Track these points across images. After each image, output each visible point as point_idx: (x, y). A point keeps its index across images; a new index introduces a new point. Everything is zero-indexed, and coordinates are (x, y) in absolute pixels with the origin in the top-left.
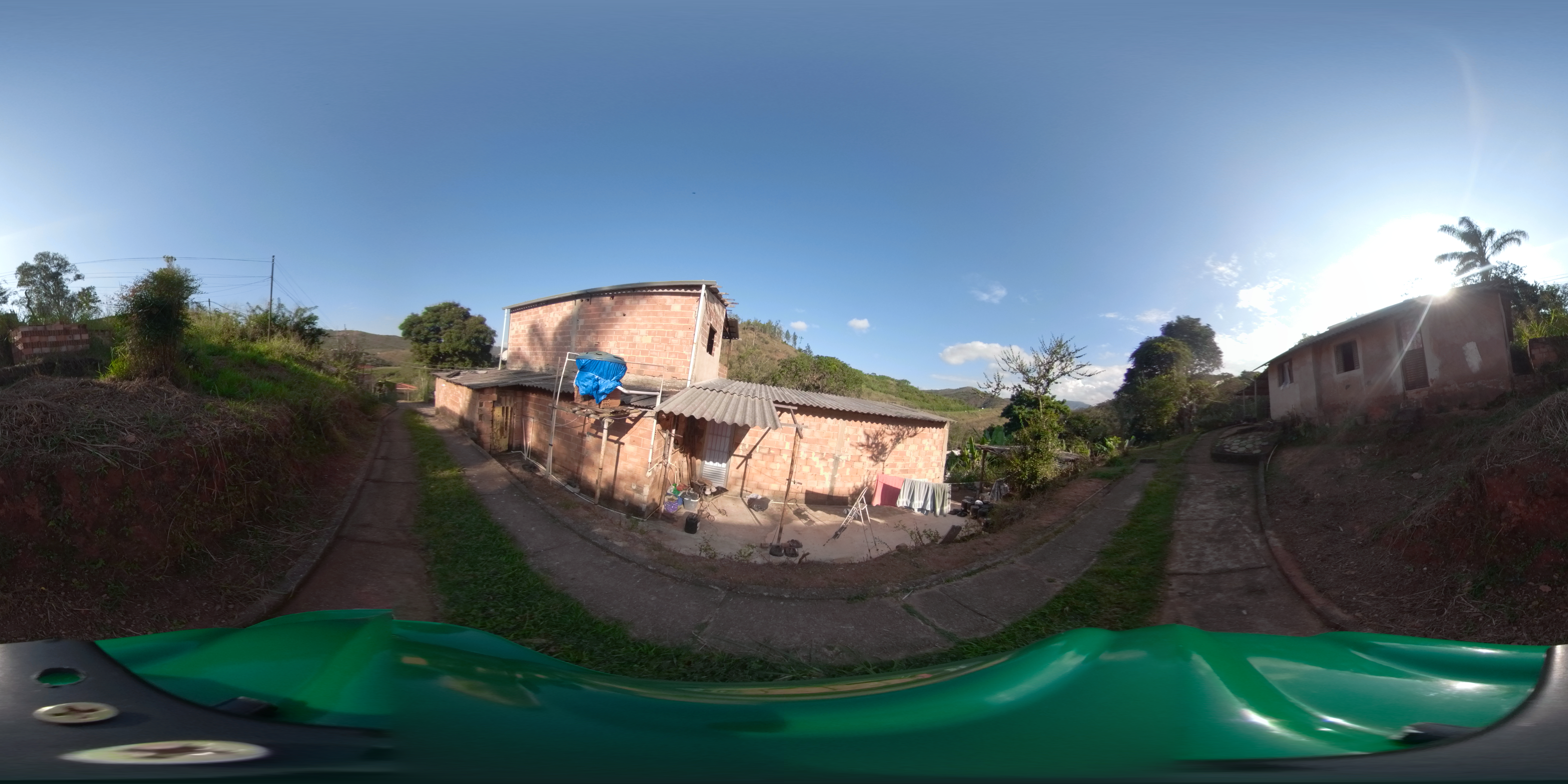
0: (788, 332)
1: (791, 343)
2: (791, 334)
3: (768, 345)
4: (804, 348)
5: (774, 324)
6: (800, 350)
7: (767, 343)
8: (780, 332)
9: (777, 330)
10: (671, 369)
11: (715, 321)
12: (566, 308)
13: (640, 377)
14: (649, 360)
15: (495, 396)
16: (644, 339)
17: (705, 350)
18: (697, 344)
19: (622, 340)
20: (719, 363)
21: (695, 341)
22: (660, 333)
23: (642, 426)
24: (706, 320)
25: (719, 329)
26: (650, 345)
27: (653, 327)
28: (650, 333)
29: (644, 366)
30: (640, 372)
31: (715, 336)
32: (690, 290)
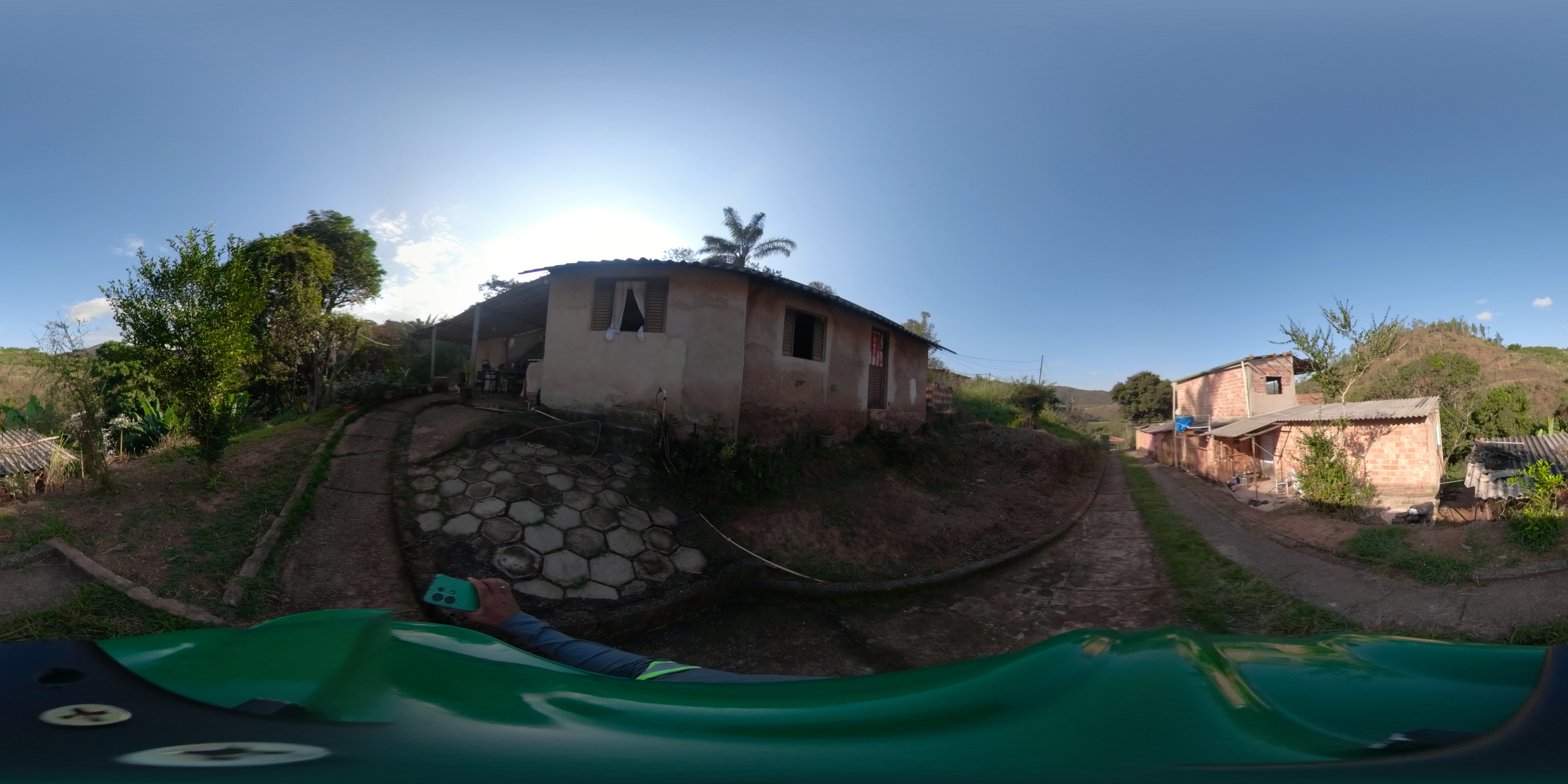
1: (1479, 335)
2: (1478, 326)
4: (1493, 337)
6: (1490, 340)
7: (1455, 341)
8: (1466, 328)
9: (1462, 326)
10: (1243, 410)
11: (1274, 372)
12: (1200, 381)
13: (1232, 417)
14: (1234, 407)
15: (1162, 437)
16: (1231, 396)
17: (1265, 394)
18: (1248, 395)
19: (1223, 398)
20: (1297, 395)
21: (1246, 393)
22: (1236, 392)
23: (1211, 441)
24: (1258, 377)
25: (1284, 375)
26: (1233, 399)
27: (1233, 388)
28: (1232, 392)
29: (1233, 411)
30: (1232, 415)
31: (1282, 380)
32: (1239, 365)
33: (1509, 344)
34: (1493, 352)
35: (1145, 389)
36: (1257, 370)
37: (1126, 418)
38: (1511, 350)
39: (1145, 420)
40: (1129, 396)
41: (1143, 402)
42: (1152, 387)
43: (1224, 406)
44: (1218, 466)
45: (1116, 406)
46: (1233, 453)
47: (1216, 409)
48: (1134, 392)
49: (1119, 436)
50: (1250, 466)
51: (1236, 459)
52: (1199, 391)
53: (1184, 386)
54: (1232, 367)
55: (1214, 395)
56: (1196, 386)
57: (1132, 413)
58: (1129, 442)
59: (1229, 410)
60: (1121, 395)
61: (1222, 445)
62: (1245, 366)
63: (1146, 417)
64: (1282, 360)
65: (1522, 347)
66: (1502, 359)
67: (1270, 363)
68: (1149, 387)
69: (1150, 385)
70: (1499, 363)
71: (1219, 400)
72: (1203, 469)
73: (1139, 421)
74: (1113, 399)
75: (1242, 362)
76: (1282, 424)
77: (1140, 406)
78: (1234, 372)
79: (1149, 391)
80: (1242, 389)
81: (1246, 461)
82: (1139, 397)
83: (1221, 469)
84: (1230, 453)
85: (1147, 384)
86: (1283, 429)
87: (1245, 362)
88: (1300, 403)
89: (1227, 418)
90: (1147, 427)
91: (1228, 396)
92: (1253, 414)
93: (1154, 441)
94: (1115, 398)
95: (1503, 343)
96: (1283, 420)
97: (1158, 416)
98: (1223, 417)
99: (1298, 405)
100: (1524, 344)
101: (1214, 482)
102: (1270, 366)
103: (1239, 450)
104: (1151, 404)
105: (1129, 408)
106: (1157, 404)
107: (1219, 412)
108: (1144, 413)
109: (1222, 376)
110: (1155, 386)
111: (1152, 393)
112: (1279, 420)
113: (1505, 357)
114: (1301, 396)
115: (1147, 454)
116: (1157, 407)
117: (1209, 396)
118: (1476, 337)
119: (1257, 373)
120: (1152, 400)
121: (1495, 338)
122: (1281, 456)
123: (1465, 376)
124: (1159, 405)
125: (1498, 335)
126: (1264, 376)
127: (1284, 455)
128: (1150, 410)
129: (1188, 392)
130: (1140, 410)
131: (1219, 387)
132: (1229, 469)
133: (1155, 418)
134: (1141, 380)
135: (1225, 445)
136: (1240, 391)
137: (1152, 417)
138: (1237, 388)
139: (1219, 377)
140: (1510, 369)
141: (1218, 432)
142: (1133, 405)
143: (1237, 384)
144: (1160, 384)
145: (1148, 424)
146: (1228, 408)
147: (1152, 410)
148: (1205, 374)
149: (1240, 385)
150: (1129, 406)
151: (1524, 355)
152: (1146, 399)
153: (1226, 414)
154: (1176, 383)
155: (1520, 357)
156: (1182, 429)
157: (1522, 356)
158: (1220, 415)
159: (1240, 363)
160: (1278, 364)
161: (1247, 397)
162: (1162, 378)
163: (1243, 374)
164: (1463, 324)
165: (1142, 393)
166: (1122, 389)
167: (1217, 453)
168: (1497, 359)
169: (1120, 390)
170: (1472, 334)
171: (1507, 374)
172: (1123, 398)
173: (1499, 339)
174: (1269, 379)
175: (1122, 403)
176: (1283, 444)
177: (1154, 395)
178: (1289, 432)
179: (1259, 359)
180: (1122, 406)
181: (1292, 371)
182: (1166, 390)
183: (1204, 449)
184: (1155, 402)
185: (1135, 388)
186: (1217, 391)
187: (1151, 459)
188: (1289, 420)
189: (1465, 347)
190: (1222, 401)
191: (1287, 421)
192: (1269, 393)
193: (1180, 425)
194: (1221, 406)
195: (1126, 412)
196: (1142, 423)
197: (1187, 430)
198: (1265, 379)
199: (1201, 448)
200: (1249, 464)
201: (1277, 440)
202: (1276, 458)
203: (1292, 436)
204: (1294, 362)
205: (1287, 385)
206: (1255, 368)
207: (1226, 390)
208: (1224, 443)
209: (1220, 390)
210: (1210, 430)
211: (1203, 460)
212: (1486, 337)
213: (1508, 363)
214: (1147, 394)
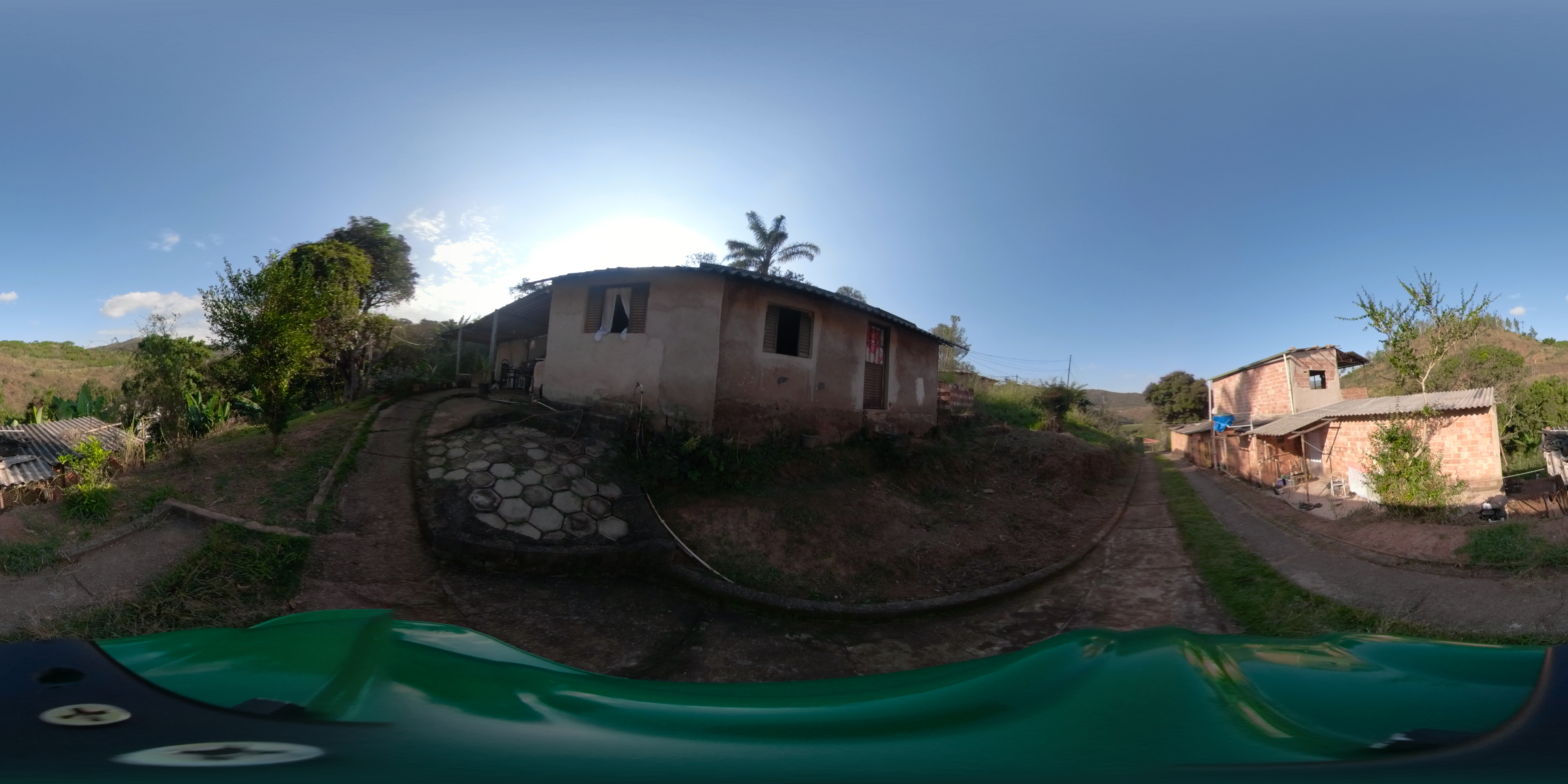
0: (1507, 319)
1: (1513, 330)
2: (1512, 321)
3: (1491, 337)
4: (1528, 332)
5: (1492, 315)
6: (1524, 334)
7: (1489, 335)
8: (1500, 322)
9: (1497, 321)
10: (1286, 407)
11: (1318, 365)
12: (1237, 378)
13: (1274, 415)
14: (1276, 404)
15: (1199, 437)
16: (1272, 392)
17: (1309, 389)
18: (1291, 390)
19: (1263, 394)
20: (1341, 390)
21: (1290, 389)
22: (1277, 387)
23: (1254, 441)
24: (1301, 371)
25: (1327, 368)
26: (1274, 395)
27: (1274, 384)
28: (1273, 388)
29: (1274, 408)
30: (1273, 412)
31: (1326, 374)
32: (1281, 359)
33: (1543, 338)
34: (1528, 346)
35: (1179, 389)
36: (1300, 363)
37: (1161, 419)
38: (1546, 345)
39: (1180, 421)
40: (1162, 396)
41: (1177, 402)
42: (1186, 386)
43: (1265, 403)
44: (1262, 467)
45: (1150, 407)
46: (1277, 452)
47: (1255, 406)
48: (1167, 393)
49: (1153, 438)
50: (1296, 466)
51: (1281, 459)
52: (1236, 388)
53: (1220, 384)
54: (1273, 361)
55: (1253, 392)
56: (1233, 383)
57: (1166, 414)
58: (1164, 443)
59: (1271, 407)
60: (1154, 396)
61: (1266, 445)
62: (1288, 359)
63: (1182, 418)
64: (1325, 353)
65: (1557, 341)
66: (1537, 353)
67: (1314, 356)
68: (1183, 387)
69: (1184, 385)
70: (1534, 357)
71: (1259, 397)
72: (1245, 471)
73: (1174, 422)
74: (1146, 400)
75: (1284, 355)
76: (1332, 419)
77: (1174, 406)
78: (1275, 367)
79: (1183, 391)
80: (1285, 384)
81: (1291, 461)
82: (1173, 397)
83: (1265, 470)
84: (1274, 453)
85: (1181, 384)
86: (1332, 425)
87: (1287, 355)
88: (1345, 397)
89: (1268, 416)
90: (1182, 427)
91: (1269, 392)
92: (1297, 411)
93: (1190, 442)
94: (1149, 399)
95: (1537, 337)
96: (1332, 416)
97: (1193, 416)
98: (1264, 415)
99: (1342, 400)
100: (1559, 338)
101: (1258, 485)
102: (1313, 359)
103: (1283, 450)
104: (1186, 404)
105: (1163, 408)
106: (1192, 404)
107: (1259, 409)
108: (1179, 413)
109: (1261, 372)
110: (1189, 386)
111: (1187, 393)
112: (1328, 416)
113: (1540, 351)
114: (1345, 391)
115: (1183, 456)
116: (1192, 407)
117: (1248, 393)
118: (1510, 332)
119: (1300, 366)
120: (1187, 400)
121: (1529, 332)
122: (1330, 454)
123: (1510, 369)
124: (1194, 405)
125: (1533, 329)
126: (1308, 370)
127: (1334, 453)
128: (1184, 410)
129: (1224, 391)
130: (1175, 411)
131: (1258, 383)
132: (1274, 470)
133: (1190, 418)
134: (1174, 380)
135: (1268, 445)
136: (1282, 386)
137: (1187, 418)
138: (1279, 383)
139: (1259, 372)
140: (1544, 363)
141: (1261, 430)
142: (1167, 407)
143: (1279, 379)
144: (1195, 384)
145: (1183, 425)
146: (1269, 405)
147: (1187, 410)
148: (1244, 370)
149: (1282, 380)
150: (1162, 407)
151: (1559, 349)
152: (1180, 398)
153: (1267, 411)
154: (1212, 381)
155: (1555, 352)
156: (1221, 428)
157: (1557, 350)
158: (1261, 412)
159: (1282, 356)
160: (1321, 357)
161: (1290, 392)
162: (1196, 378)
163: (1285, 368)
164: (1498, 319)
165: (1176, 393)
166: (1155, 389)
167: (1260, 453)
168: (1532, 353)
169: (1153, 391)
170: (1507, 328)
171: (1542, 368)
172: (1156, 399)
173: (1533, 333)
174: (1313, 373)
175: (1156, 404)
176: (1332, 442)
177: (1189, 394)
178: (1339, 428)
179: (1302, 351)
180: (1156, 407)
181: (1336, 365)
182: (1201, 389)
183: (1246, 449)
184: (1190, 402)
185: (1169, 388)
186: (1257, 387)
187: (1187, 462)
188: (1339, 415)
189: (1499, 342)
190: (1262, 398)
191: (1337, 417)
192: (1312, 389)
193: (1219, 424)
194: (1261, 403)
195: (1160, 413)
196: (1177, 424)
197: (1226, 429)
198: (1308, 373)
199: (1243, 448)
200: (1295, 464)
201: (1326, 437)
202: (1325, 457)
203: (1342, 433)
204: (1337, 355)
205: (1331, 379)
206: (1298, 361)
207: (1266, 385)
208: (1267, 442)
209: (1260, 387)
210: (1252, 428)
211: (1245, 461)
212: (1521, 331)
213: (1543, 357)
214: (1181, 394)
